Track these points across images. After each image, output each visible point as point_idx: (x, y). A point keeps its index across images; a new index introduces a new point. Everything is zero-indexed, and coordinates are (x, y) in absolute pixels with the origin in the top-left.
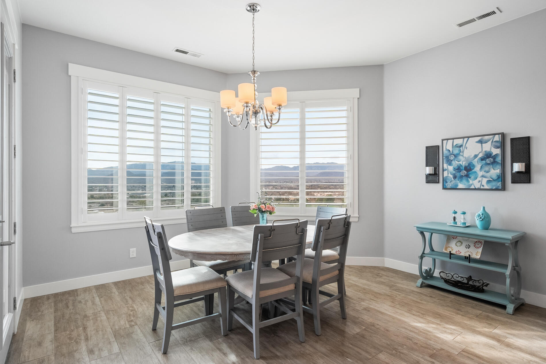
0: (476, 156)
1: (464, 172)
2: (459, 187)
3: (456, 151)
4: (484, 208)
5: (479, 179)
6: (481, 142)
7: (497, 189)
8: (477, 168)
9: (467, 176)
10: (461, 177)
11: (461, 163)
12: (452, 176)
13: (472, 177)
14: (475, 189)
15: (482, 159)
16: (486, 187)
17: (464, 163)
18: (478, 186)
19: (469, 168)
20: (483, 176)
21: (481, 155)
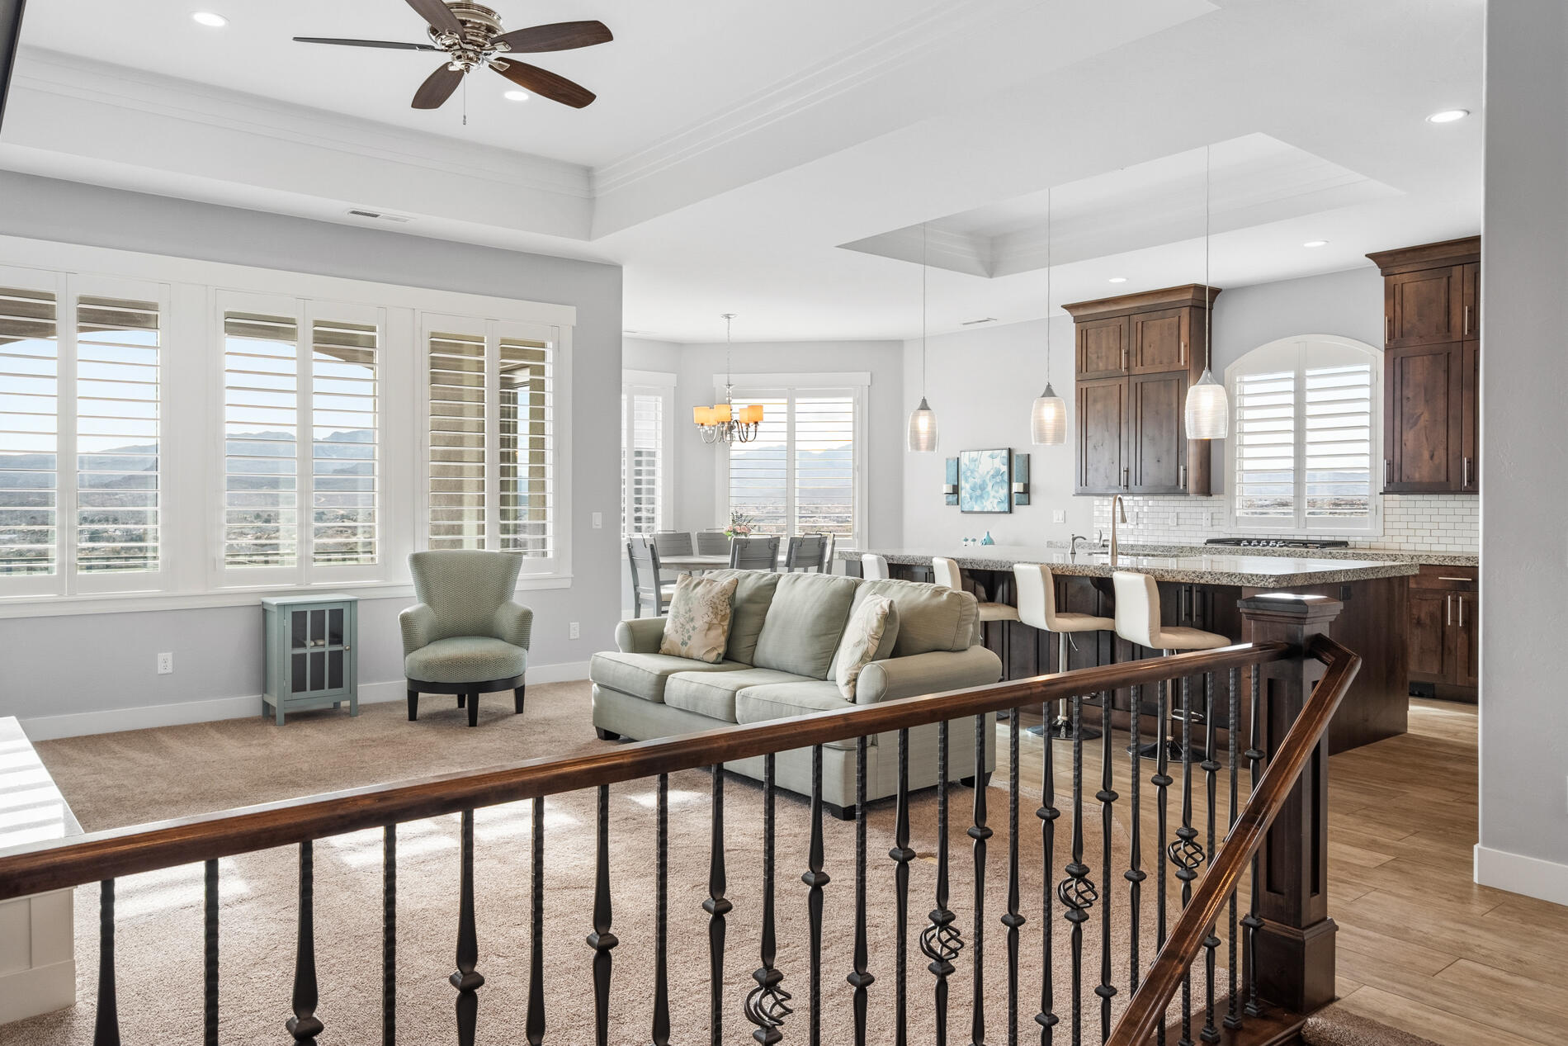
0: (988, 473)
1: (978, 492)
2: (975, 510)
3: (972, 467)
4: (988, 533)
5: (991, 499)
6: (992, 457)
7: (1004, 512)
8: (989, 488)
9: (981, 496)
10: (977, 497)
11: (976, 480)
12: (968, 496)
13: (985, 496)
14: (988, 512)
15: (993, 476)
16: (997, 510)
17: (978, 481)
18: (990, 509)
19: (983, 487)
20: (994, 497)
21: (992, 473)
